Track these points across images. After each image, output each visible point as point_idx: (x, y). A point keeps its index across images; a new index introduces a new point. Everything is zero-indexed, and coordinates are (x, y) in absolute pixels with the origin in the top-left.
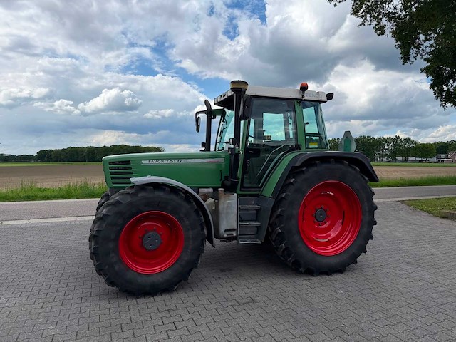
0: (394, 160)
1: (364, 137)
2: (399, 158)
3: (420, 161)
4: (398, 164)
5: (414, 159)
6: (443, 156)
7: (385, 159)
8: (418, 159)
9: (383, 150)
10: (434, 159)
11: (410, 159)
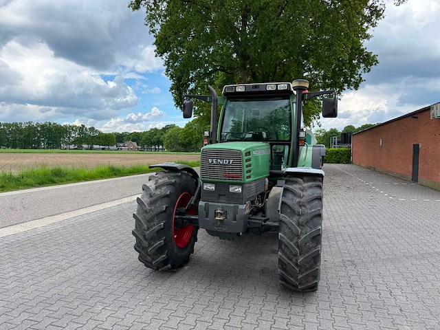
0: (80, 148)
1: (50, 124)
2: (85, 146)
3: (103, 149)
4: (84, 151)
5: (98, 146)
6: (121, 145)
7: (72, 147)
8: (101, 147)
9: (69, 138)
10: (115, 147)
11: (95, 146)
